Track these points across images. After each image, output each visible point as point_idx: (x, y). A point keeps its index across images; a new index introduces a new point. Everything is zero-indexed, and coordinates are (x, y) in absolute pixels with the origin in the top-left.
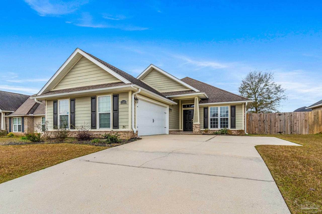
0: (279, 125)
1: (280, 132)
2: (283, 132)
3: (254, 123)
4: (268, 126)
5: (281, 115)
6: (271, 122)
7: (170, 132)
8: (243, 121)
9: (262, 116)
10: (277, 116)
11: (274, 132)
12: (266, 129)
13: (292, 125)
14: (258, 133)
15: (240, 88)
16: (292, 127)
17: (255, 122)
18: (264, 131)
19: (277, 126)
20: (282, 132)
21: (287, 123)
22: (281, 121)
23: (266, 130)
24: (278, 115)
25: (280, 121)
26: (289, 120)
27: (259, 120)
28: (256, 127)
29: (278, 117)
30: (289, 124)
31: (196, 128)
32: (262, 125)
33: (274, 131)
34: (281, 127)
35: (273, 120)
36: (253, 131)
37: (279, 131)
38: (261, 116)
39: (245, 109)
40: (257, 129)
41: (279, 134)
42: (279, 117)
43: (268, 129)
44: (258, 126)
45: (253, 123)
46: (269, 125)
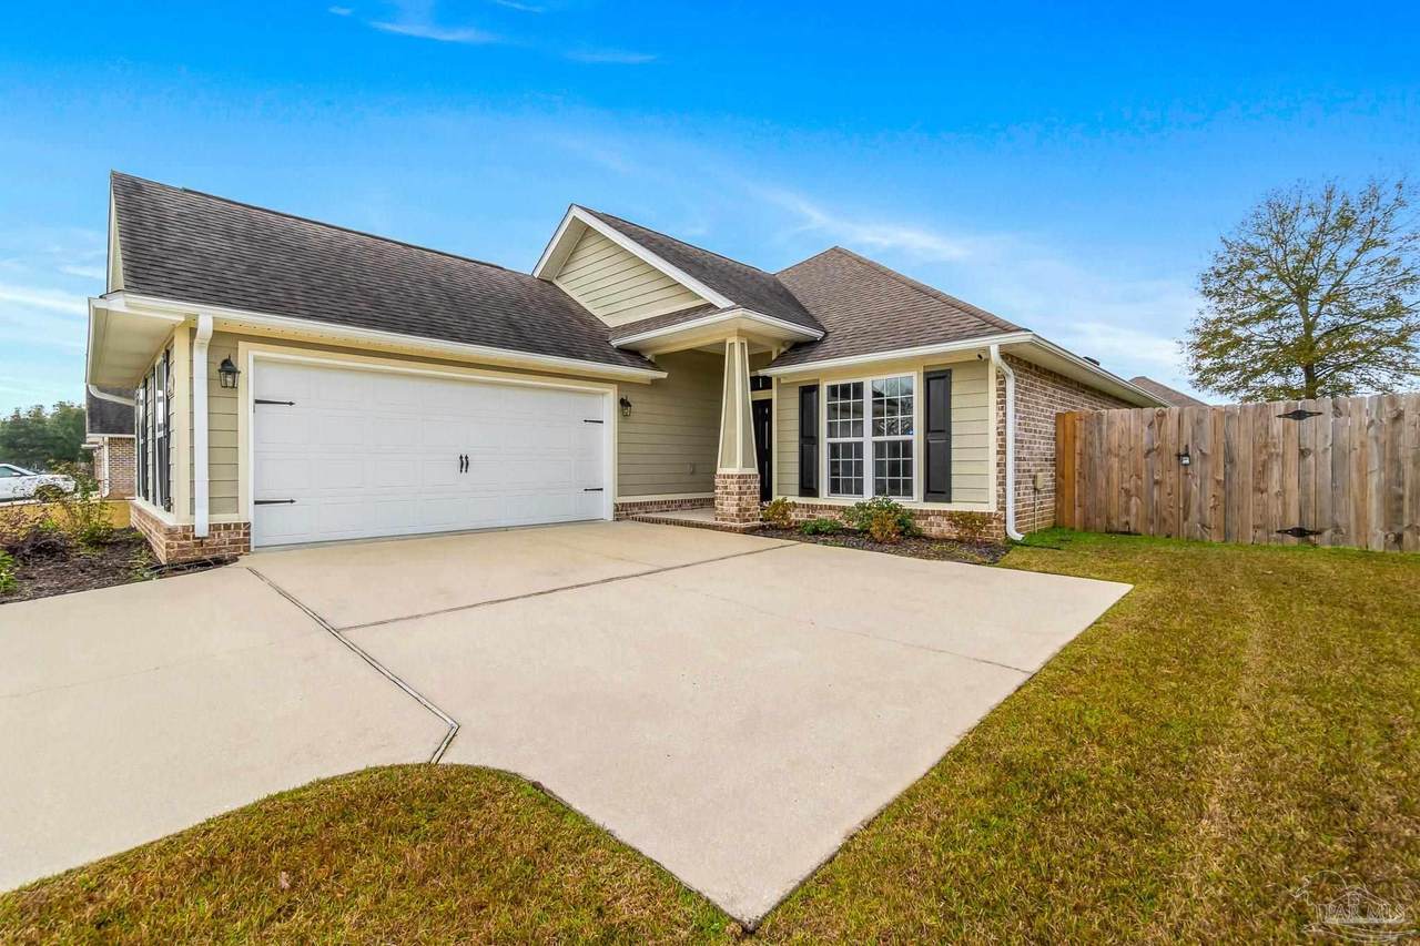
0: (1292, 482)
1: (1301, 533)
2: (1327, 534)
3: (1116, 465)
4: (1209, 485)
5: (1311, 414)
6: (1230, 460)
7: (623, 512)
8: (993, 458)
9: (1169, 423)
10: (1277, 426)
11: (1256, 527)
12: (1194, 509)
13: (1401, 484)
14: (1140, 529)
15: (1205, 279)
16: (1401, 498)
17: (1122, 459)
18: (1186, 519)
19: (1275, 487)
20: (1318, 533)
21: (1359, 470)
22: (1311, 459)
23: (1200, 509)
24: (1286, 416)
25: (1303, 453)
26: (1374, 450)
27: (1149, 452)
28: (1133, 491)
29: (1286, 430)
30: (1374, 481)
31: (727, 493)
32: (1171, 478)
33: (1259, 522)
34: (1312, 498)
35: (1244, 449)
36: (1113, 512)
37: (1294, 522)
38: (1160, 426)
39: (1004, 390)
40: (1134, 499)
41: (1293, 541)
42: (1293, 431)
43: (1214, 508)
44: (1143, 484)
45: (1110, 469)
46: (1218, 482)
